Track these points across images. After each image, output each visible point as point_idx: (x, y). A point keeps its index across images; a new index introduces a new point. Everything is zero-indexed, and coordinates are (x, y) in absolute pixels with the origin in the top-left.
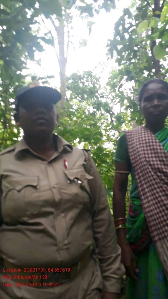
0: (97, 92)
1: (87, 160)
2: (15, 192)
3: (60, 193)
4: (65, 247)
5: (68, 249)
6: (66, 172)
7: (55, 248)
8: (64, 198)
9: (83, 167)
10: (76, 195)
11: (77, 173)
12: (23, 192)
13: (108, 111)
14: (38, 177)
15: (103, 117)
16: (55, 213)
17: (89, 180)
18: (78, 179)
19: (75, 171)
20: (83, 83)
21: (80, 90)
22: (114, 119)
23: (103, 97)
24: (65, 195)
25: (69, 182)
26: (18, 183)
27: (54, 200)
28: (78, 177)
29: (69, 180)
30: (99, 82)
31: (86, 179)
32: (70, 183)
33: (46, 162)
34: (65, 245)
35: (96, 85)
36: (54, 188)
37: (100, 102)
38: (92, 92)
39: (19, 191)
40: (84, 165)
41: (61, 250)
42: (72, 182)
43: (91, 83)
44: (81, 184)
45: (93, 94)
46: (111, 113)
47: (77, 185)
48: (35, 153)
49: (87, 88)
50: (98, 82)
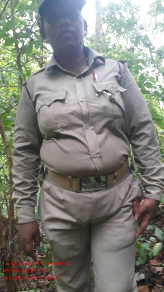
0: (136, 23)
1: (121, 72)
2: (46, 107)
3: (88, 106)
4: (98, 156)
5: (100, 157)
6: (94, 85)
7: (88, 156)
8: (92, 112)
9: (115, 79)
10: (105, 107)
11: (107, 85)
12: (52, 106)
13: (148, 45)
14: (67, 91)
15: (141, 52)
16: (84, 125)
17: (122, 93)
18: (107, 91)
19: (105, 83)
20: (120, 14)
21: (118, 22)
22: (154, 54)
23: (142, 29)
24: (92, 109)
25: (97, 95)
26: (48, 99)
27: (82, 114)
28: (108, 89)
29: (98, 92)
30: (139, 11)
31: (117, 91)
32: (99, 96)
33: (75, 78)
34: (98, 154)
35: (135, 15)
36: (81, 102)
37: (139, 34)
38: (130, 25)
39: (49, 106)
40: (116, 77)
41: (94, 158)
42: (100, 94)
43: (130, 13)
44: (110, 97)
45: (131, 27)
46: (152, 47)
47: (107, 98)
48: (64, 69)
49: (125, 20)
50: (137, 12)
